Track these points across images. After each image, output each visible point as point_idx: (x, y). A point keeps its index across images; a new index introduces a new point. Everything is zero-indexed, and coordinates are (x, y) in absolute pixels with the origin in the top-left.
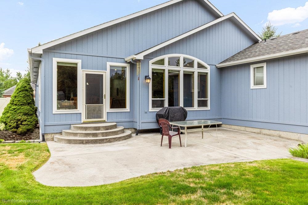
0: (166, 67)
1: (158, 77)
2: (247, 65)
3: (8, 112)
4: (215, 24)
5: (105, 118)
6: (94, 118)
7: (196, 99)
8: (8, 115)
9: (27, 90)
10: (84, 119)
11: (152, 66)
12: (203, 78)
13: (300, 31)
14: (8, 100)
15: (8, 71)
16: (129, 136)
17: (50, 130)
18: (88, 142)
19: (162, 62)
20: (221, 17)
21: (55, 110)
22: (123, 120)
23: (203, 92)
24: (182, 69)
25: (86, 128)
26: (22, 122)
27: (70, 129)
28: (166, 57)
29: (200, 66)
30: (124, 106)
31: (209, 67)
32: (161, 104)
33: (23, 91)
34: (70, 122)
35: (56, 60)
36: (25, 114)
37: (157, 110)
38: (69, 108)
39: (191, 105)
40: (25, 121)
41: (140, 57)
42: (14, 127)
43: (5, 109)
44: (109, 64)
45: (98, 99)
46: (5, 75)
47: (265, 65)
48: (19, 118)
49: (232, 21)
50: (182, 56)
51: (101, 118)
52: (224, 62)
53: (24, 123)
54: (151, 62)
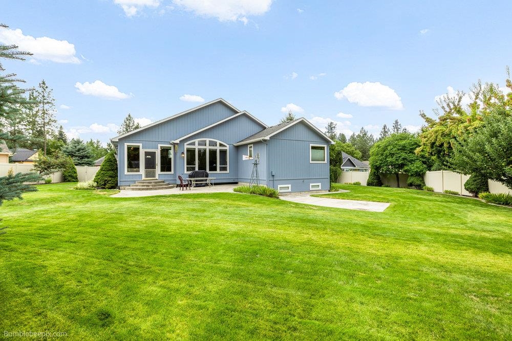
0: (197, 147)
1: (191, 153)
2: (246, 145)
3: (99, 175)
4: (235, 118)
5: (157, 177)
6: (150, 177)
7: (218, 166)
8: (99, 177)
9: (112, 161)
10: (144, 178)
11: (186, 146)
12: (223, 153)
13: (273, 126)
14: (99, 168)
15: (98, 142)
16: (173, 187)
17: (123, 184)
18: (143, 189)
19: (193, 144)
20: (238, 113)
21: (126, 172)
22: (170, 179)
23: (223, 161)
24: (208, 148)
25: (143, 183)
26: (108, 181)
27: (135, 183)
28: (197, 141)
29: (221, 145)
30: (170, 171)
31: (228, 146)
32: (194, 169)
33: (109, 161)
34: (135, 180)
35: (126, 145)
36: (110, 177)
37: (190, 172)
38: (137, 171)
39: (215, 169)
40: (110, 181)
41: (177, 141)
42: (102, 185)
43: (97, 173)
44: (159, 145)
45: (153, 166)
46: (95, 146)
47: (252, 145)
48: (106, 179)
49: (245, 115)
50: (208, 140)
51: (154, 177)
52: (240, 142)
53: (109, 182)
54: (186, 144)
